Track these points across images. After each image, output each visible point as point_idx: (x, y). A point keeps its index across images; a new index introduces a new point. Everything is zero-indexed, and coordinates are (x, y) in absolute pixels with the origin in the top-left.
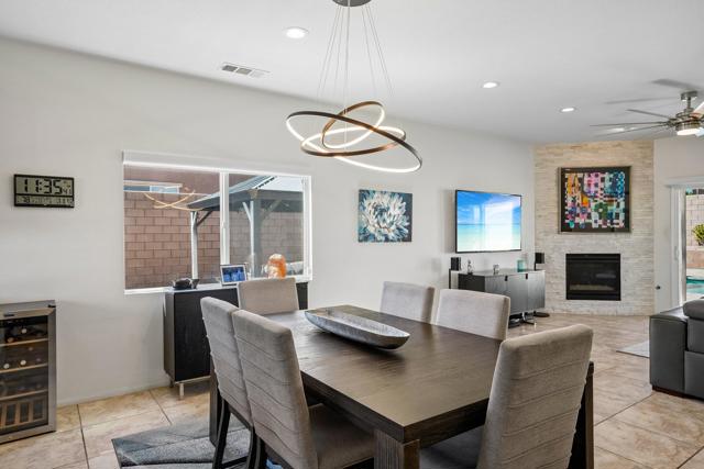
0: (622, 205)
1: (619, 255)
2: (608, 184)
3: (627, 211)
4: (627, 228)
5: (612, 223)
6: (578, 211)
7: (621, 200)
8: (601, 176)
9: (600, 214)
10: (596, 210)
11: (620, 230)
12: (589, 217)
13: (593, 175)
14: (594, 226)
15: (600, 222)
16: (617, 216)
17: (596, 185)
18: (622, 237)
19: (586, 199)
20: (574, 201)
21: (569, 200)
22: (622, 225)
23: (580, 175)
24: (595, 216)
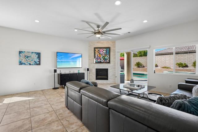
0: (108, 57)
1: (108, 69)
2: (105, 52)
3: (109, 58)
4: (109, 63)
5: (106, 61)
6: (98, 58)
7: (108, 55)
8: (103, 49)
9: (103, 59)
10: (102, 58)
11: (108, 63)
12: (101, 59)
13: (102, 49)
14: (102, 62)
15: (103, 61)
16: (107, 59)
17: (102, 52)
18: (108, 64)
19: (100, 55)
20: (97, 56)
21: (96, 55)
22: (108, 61)
23: (99, 49)
24: (102, 59)
